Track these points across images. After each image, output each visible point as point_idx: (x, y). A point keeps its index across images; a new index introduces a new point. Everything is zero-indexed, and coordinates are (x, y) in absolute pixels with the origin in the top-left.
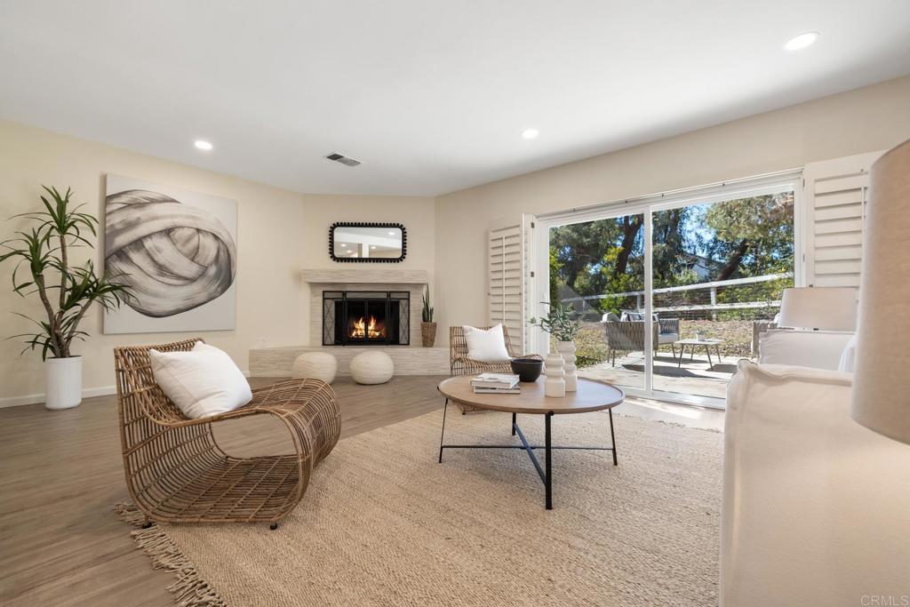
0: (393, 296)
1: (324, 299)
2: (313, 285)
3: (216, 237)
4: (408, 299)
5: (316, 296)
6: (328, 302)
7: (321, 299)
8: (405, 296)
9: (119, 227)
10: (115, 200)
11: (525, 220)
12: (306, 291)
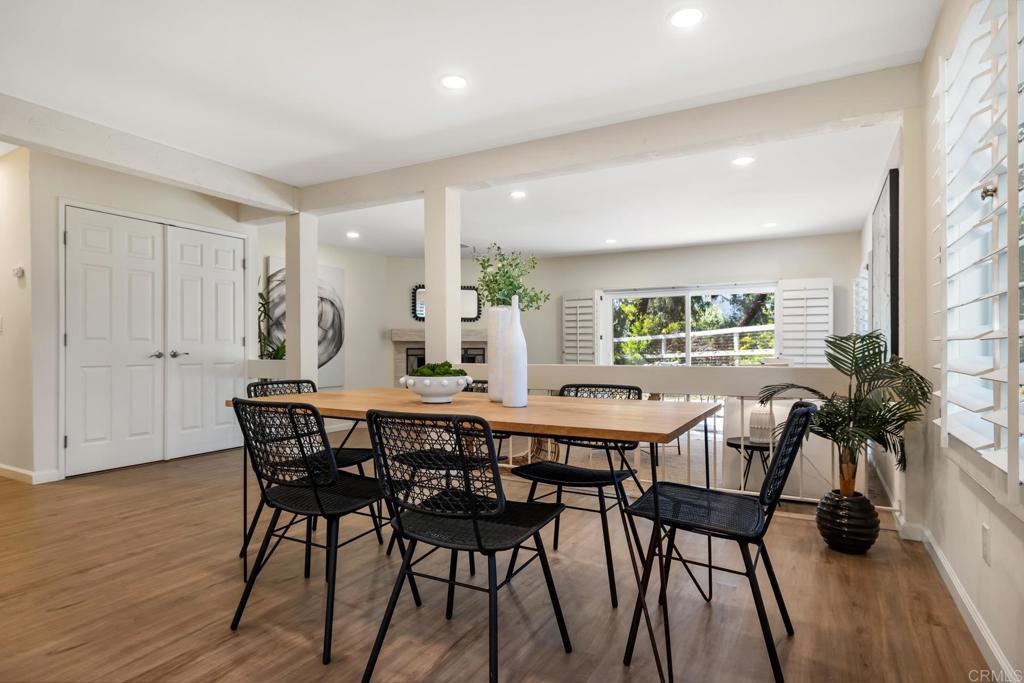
0: (470, 352)
1: (408, 355)
2: (397, 343)
3: (332, 304)
4: (484, 355)
5: (400, 353)
6: (411, 358)
7: (404, 355)
8: (481, 352)
9: (277, 300)
10: (275, 279)
11: (597, 294)
12: (392, 347)
